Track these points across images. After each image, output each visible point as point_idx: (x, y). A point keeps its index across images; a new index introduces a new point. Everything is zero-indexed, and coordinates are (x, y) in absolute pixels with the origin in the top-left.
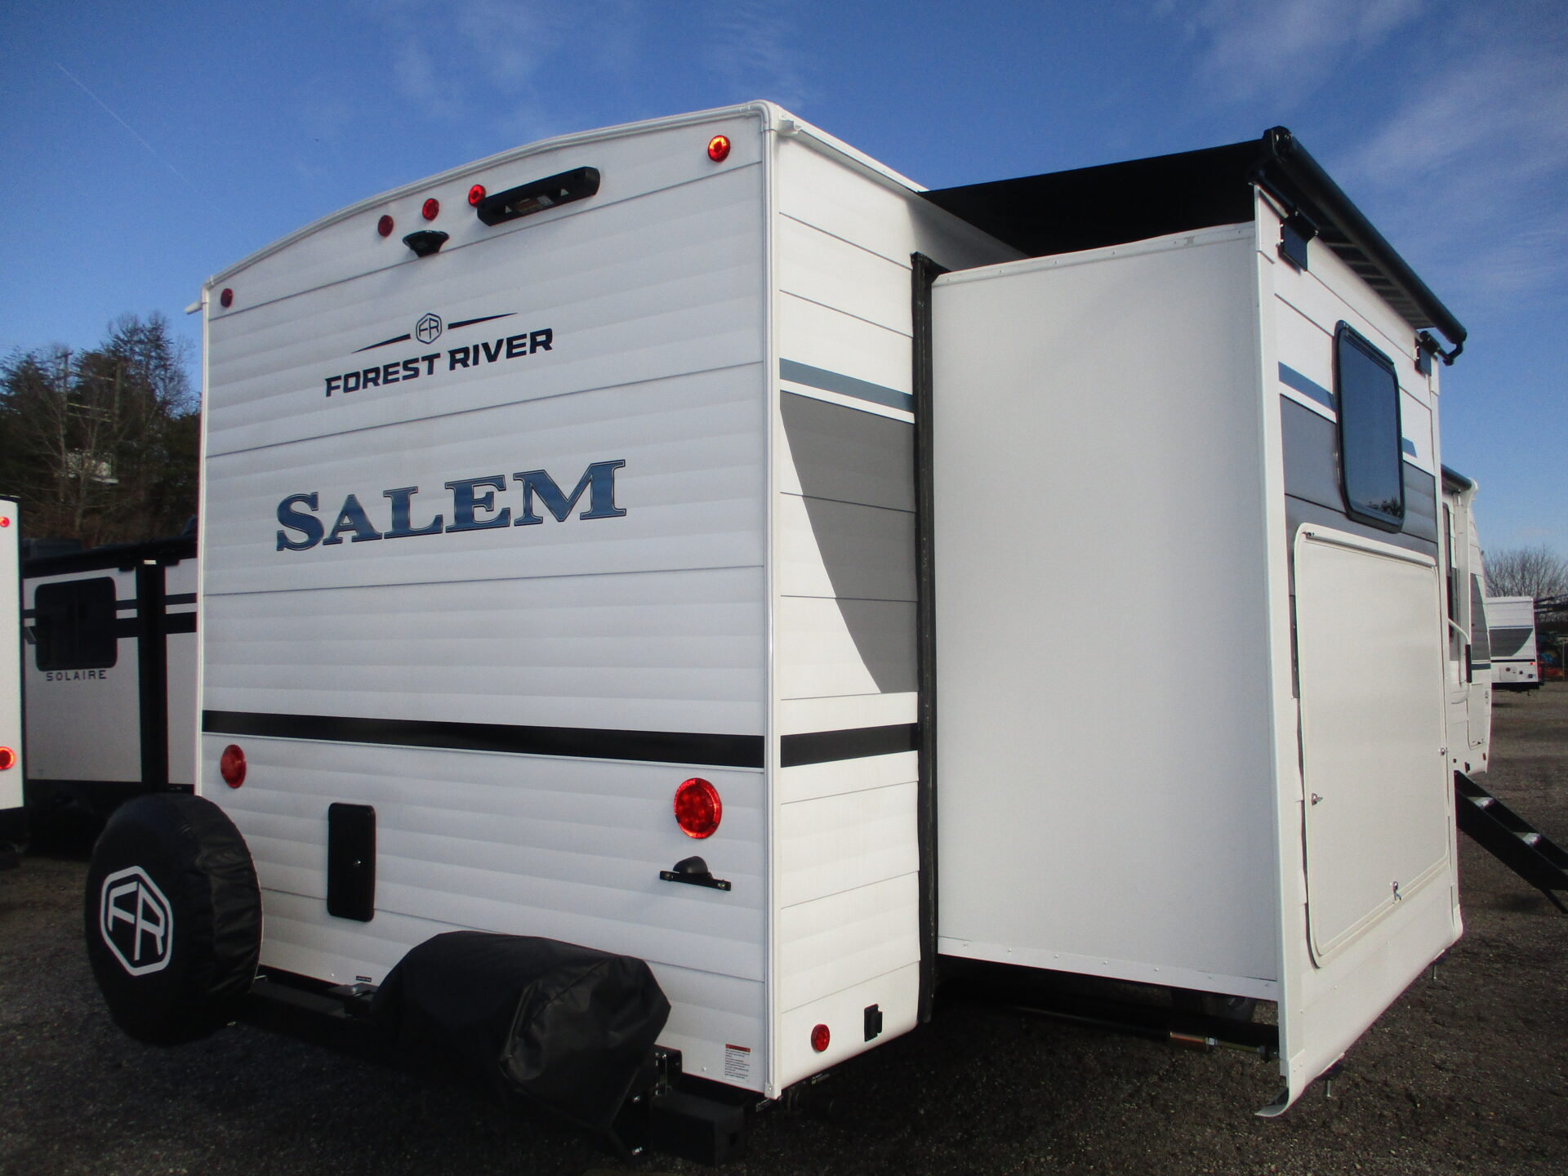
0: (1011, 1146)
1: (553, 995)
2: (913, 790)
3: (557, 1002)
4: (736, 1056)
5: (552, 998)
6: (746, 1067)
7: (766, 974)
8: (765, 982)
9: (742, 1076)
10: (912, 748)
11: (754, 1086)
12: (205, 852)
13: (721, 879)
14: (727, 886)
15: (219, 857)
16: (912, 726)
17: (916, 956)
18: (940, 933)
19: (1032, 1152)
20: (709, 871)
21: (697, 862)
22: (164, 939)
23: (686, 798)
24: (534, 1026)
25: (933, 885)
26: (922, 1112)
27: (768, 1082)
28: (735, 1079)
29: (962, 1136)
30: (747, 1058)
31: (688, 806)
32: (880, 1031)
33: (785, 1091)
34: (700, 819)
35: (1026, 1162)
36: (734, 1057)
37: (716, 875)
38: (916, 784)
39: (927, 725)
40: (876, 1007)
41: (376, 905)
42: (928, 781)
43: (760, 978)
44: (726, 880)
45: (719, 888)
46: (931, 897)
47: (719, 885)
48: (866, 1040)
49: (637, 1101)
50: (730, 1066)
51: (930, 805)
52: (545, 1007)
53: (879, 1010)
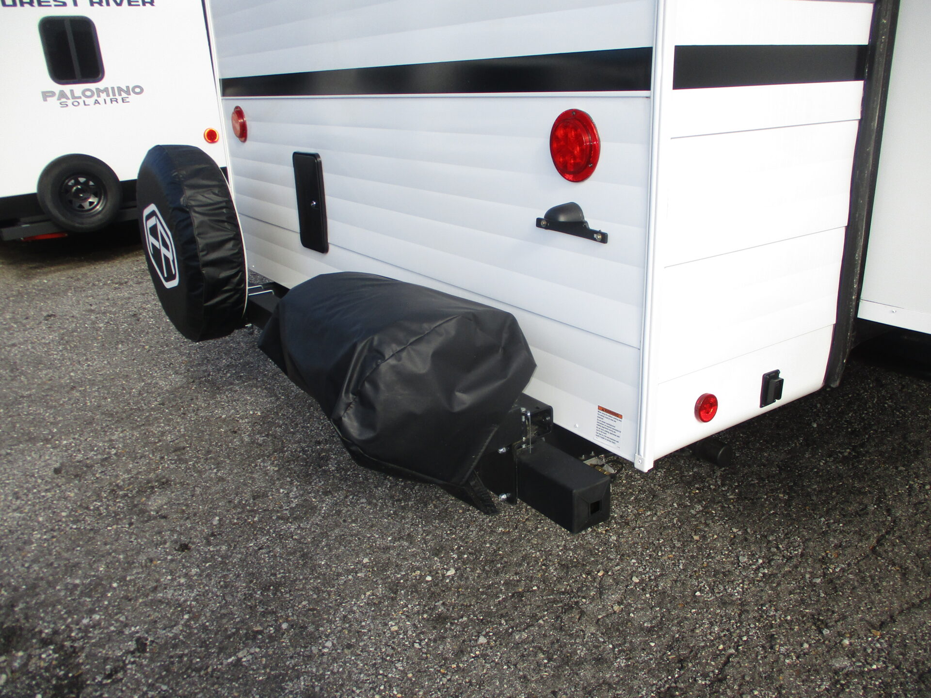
0: (897, 468)
1: (388, 353)
2: (851, 131)
3: (392, 362)
4: (608, 419)
5: (387, 357)
6: (617, 433)
7: (642, 341)
8: (641, 349)
9: (614, 441)
10: (857, 78)
11: (624, 453)
12: (188, 193)
13: (598, 230)
14: (604, 239)
15: (200, 198)
16: (860, 48)
17: (830, 317)
18: (863, 296)
19: (917, 477)
20: (586, 219)
21: (572, 208)
22: (173, 261)
23: (560, 133)
24: (367, 385)
25: (861, 243)
26: (815, 425)
27: (639, 454)
28: (608, 443)
29: (850, 453)
30: (617, 424)
31: (562, 143)
32: (779, 396)
33: (657, 463)
34: (575, 158)
35: (911, 487)
36: (605, 420)
37: (592, 226)
38: (856, 124)
39: (881, 48)
40: (777, 373)
41: (330, 240)
42: (872, 120)
43: (635, 343)
44: (603, 231)
45: (595, 240)
46: (858, 256)
47: (595, 236)
48: (761, 406)
49: (503, 454)
50: (602, 428)
51: (871, 149)
52: (378, 366)
53: (781, 376)
